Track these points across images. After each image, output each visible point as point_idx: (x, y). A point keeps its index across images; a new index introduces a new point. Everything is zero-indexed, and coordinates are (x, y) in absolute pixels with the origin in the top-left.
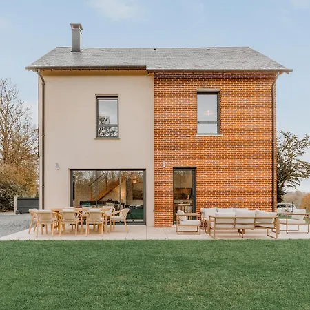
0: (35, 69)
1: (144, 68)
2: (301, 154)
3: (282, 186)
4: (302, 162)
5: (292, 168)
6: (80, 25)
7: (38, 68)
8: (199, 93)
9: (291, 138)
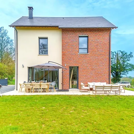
0: (13, 26)
1: (58, 27)
2: (128, 60)
3: (120, 74)
4: (129, 64)
5: (124, 66)
6: (32, 7)
7: (14, 26)
8: (80, 37)
9: (124, 53)
